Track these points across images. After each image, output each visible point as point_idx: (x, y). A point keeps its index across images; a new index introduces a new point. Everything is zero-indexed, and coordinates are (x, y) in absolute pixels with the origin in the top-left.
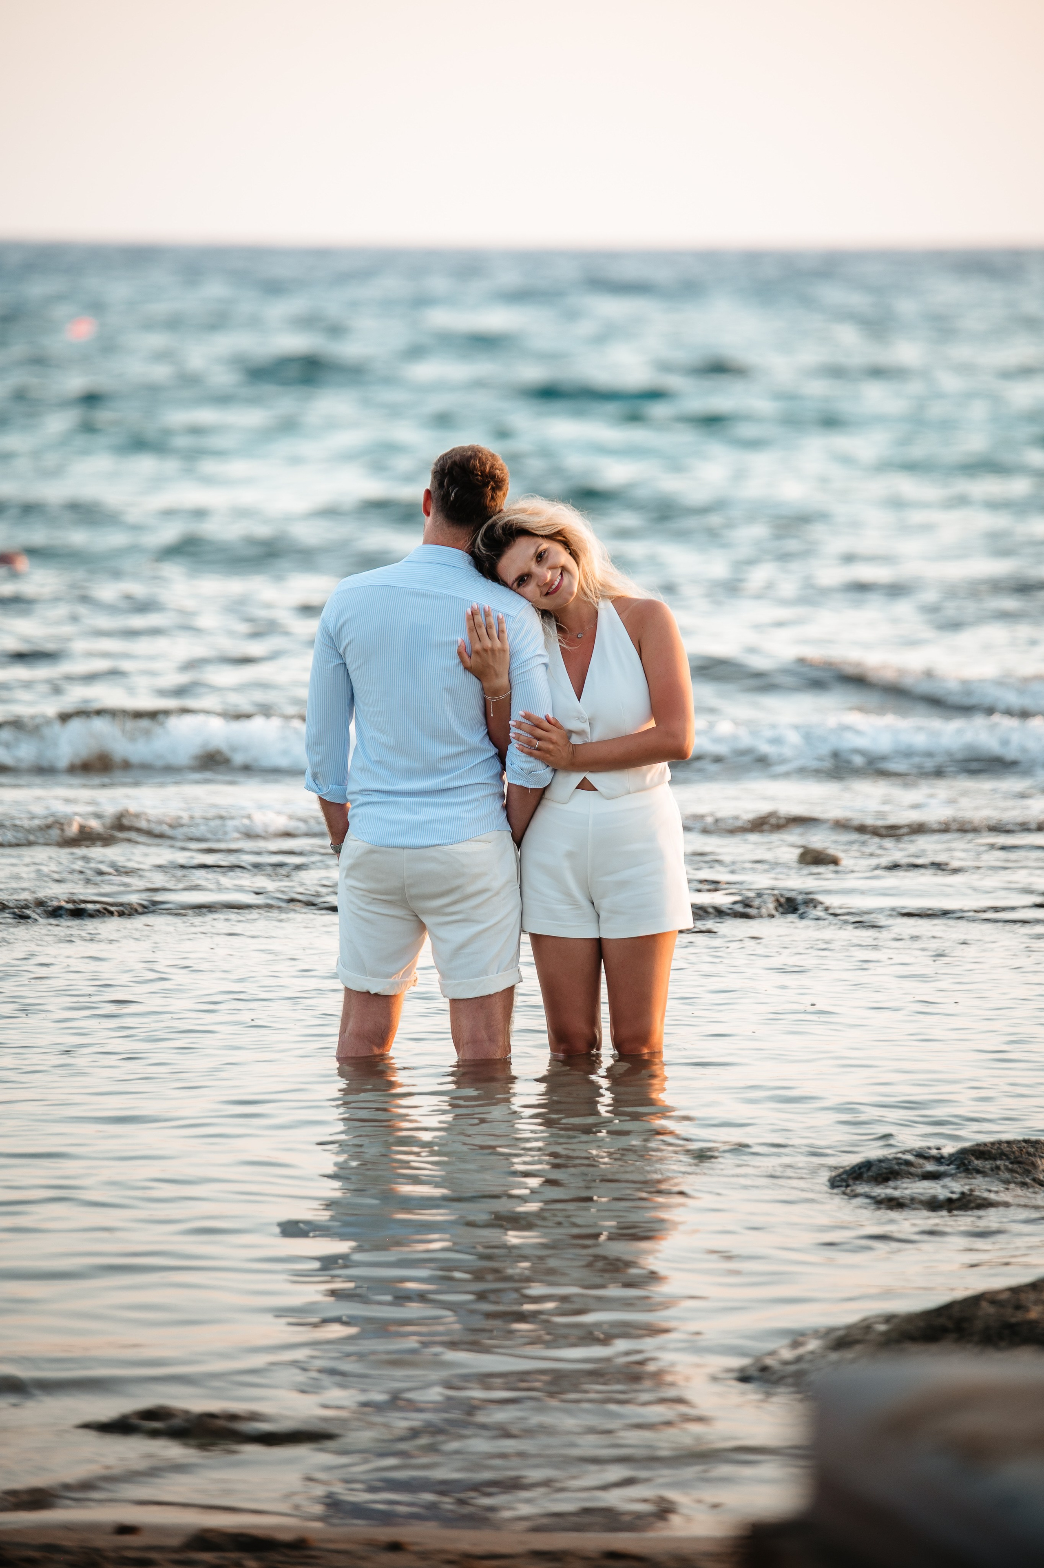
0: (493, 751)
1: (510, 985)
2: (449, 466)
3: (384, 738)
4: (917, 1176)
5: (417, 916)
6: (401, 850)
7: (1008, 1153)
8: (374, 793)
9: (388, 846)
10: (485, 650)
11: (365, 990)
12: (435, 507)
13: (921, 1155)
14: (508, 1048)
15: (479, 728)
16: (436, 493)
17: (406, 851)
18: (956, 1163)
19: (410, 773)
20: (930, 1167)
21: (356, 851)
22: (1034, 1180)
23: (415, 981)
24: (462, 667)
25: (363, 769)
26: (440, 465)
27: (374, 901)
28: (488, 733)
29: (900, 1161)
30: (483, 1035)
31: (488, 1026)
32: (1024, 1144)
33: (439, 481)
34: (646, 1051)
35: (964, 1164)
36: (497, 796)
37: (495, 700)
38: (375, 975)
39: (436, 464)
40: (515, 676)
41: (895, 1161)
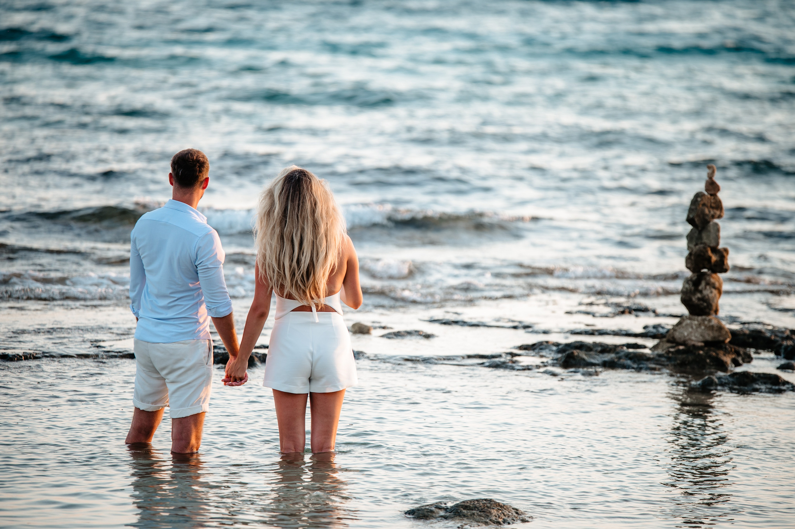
4: (436, 518)
7: (478, 507)
13: (437, 507)
18: (453, 510)
20: (442, 513)
22: (491, 520)
29: (428, 510)
32: (485, 502)
35: (458, 512)
41: (426, 510)
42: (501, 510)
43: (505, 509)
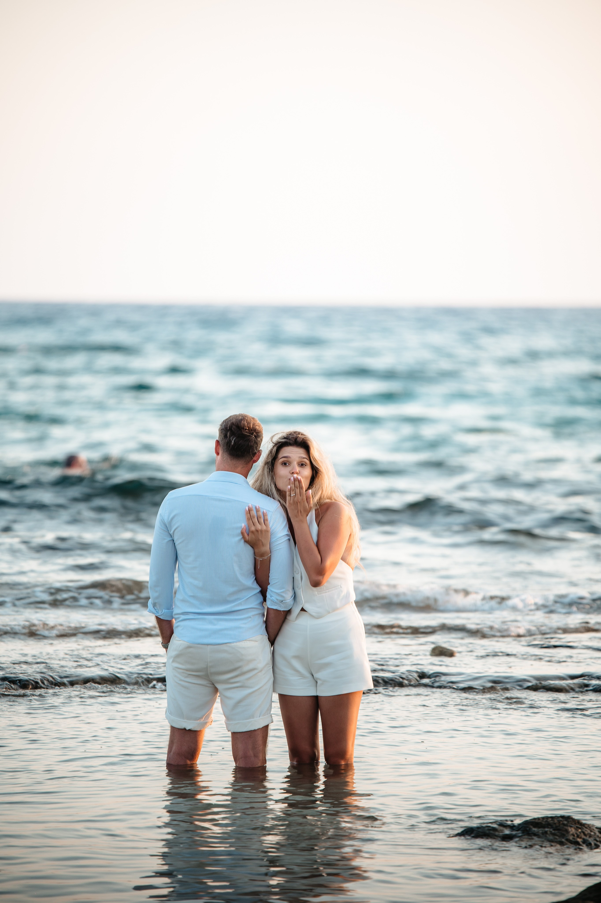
0: (259, 589)
1: (266, 724)
2: (229, 426)
3: (196, 582)
4: (500, 837)
5: (213, 684)
6: (206, 646)
7: (552, 824)
8: (190, 613)
9: (199, 644)
10: (257, 531)
11: (183, 728)
12: (222, 450)
13: (502, 824)
14: (265, 761)
15: (251, 576)
16: (223, 441)
17: (209, 647)
18: (522, 829)
19: (212, 602)
20: (507, 832)
21: (179, 647)
22: (568, 840)
23: (211, 722)
24: (243, 541)
25: (183, 601)
26: (224, 425)
27: (189, 676)
28: (256, 579)
29: (490, 828)
30: (251, 753)
31: (254, 748)
32: (561, 819)
33: (224, 435)
34: (343, 763)
35: (527, 830)
36: (261, 615)
37: (261, 559)
38: (189, 718)
39: (221, 425)
40: (275, 546)
41: (487, 828)
42: (580, 828)
43: (586, 828)
